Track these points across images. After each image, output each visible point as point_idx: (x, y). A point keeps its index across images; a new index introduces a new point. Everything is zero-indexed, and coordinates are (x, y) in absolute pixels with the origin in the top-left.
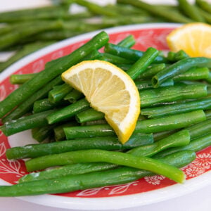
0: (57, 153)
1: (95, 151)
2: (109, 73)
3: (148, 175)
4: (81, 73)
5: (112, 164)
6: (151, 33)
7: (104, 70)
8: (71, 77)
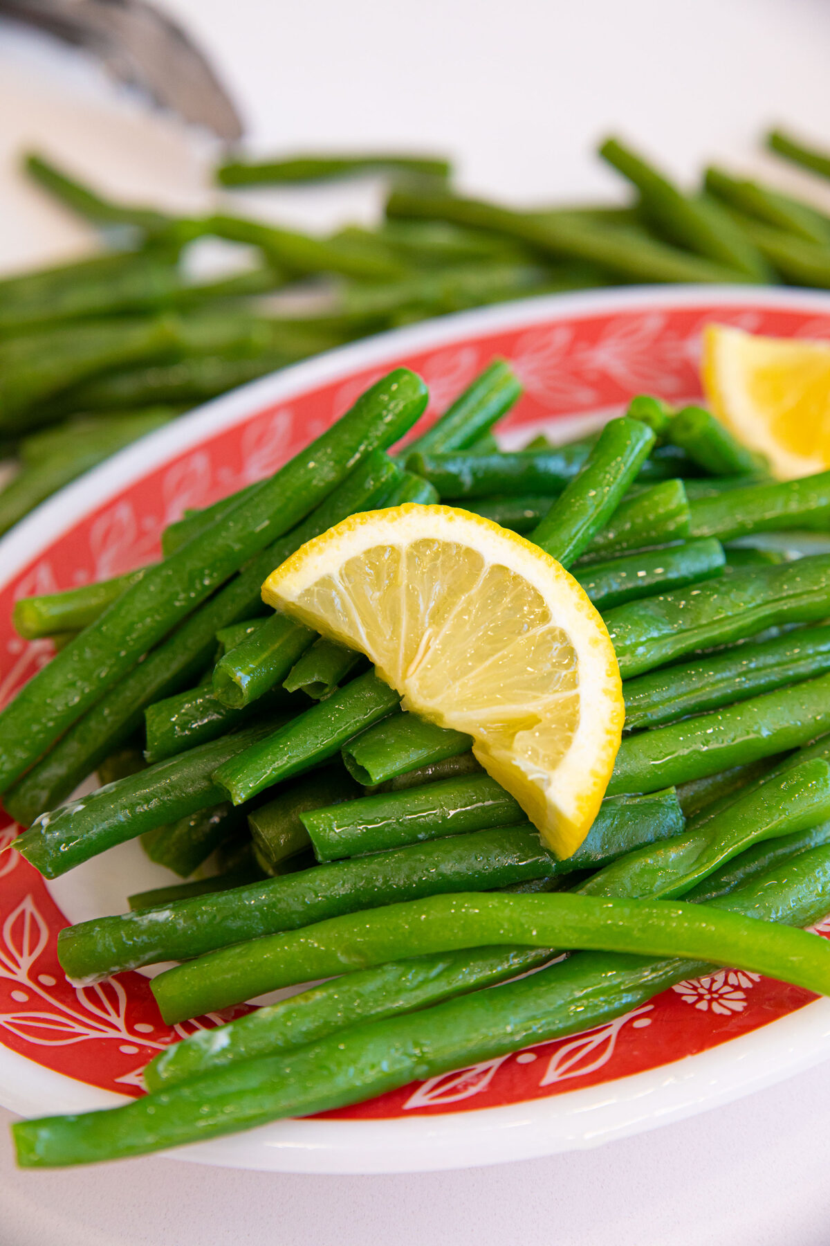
0: (290, 928)
1: (455, 900)
2: (472, 556)
3: (687, 976)
4: (351, 569)
5: (532, 948)
6: (561, 338)
7: (447, 546)
8: (308, 592)
